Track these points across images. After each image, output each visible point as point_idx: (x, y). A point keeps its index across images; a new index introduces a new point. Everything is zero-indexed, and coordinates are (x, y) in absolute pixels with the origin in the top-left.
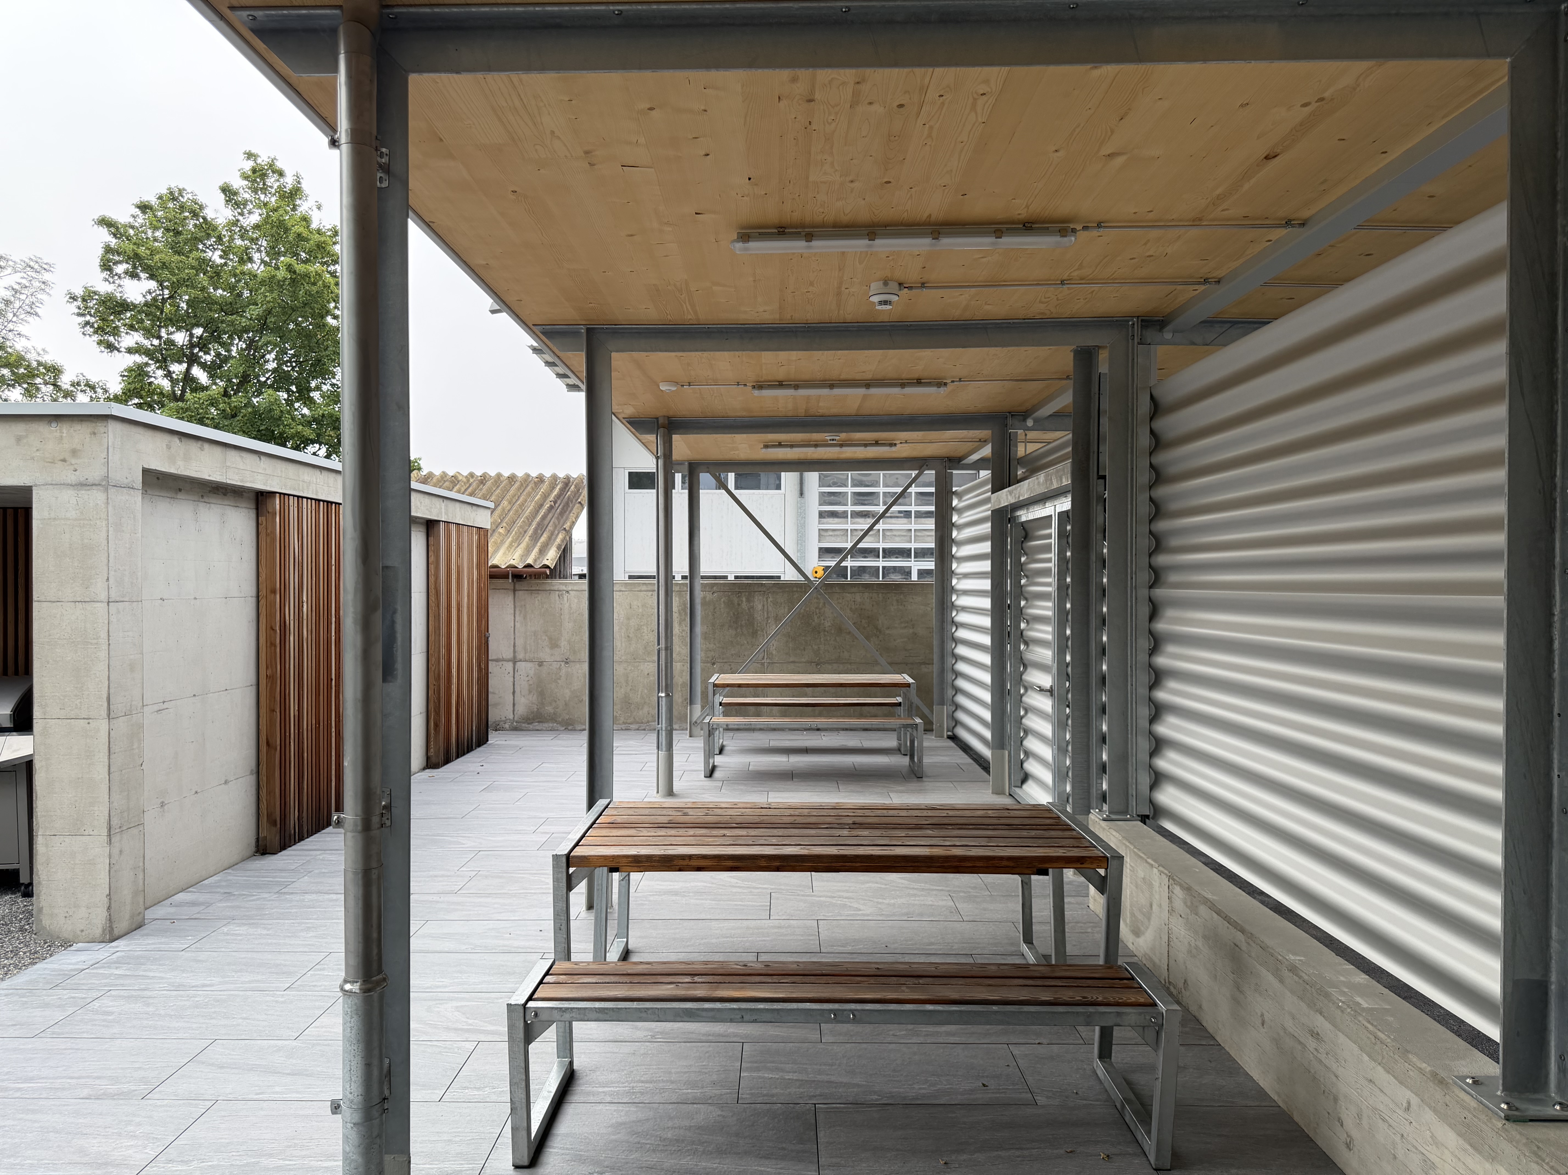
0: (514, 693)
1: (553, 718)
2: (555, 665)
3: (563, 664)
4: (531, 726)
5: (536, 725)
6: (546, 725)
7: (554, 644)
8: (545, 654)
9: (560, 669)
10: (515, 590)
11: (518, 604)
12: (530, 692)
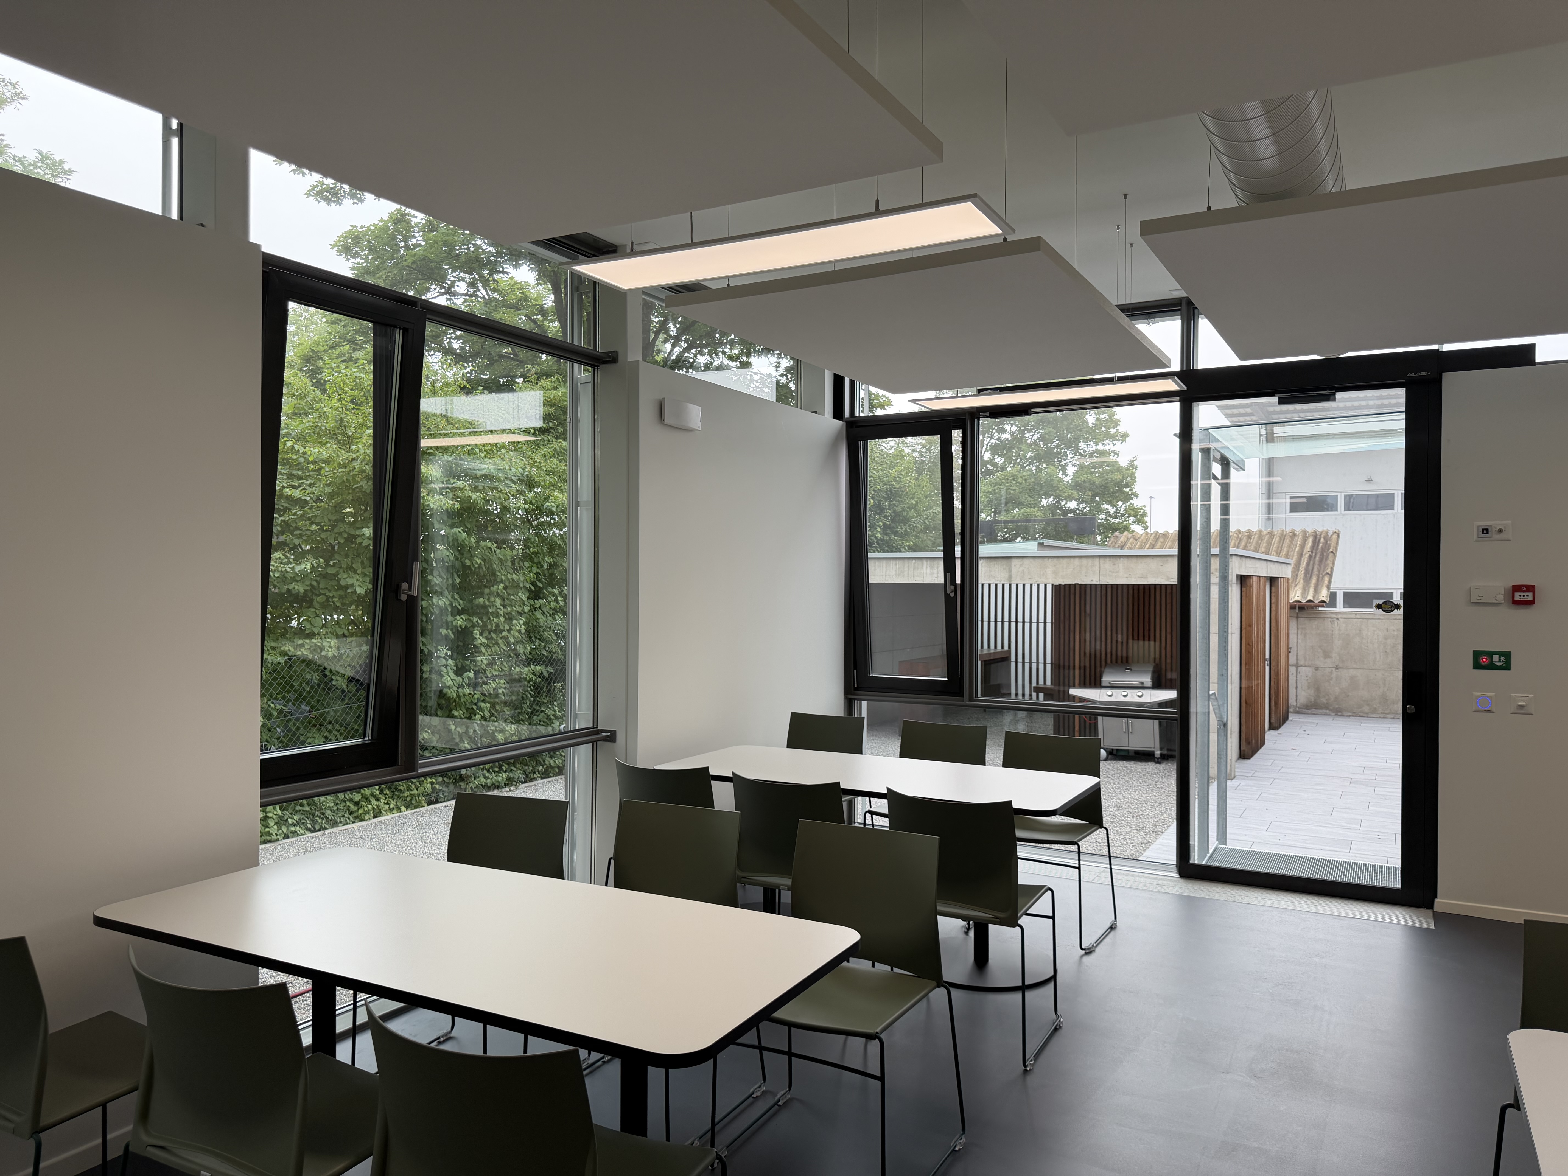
0: (1297, 688)
1: (1326, 707)
2: (1328, 670)
3: (1334, 669)
4: (1309, 711)
5: (1314, 711)
6: (1321, 711)
7: (1327, 655)
8: (1320, 662)
9: (1331, 673)
10: (1297, 617)
11: (1300, 626)
12: (1309, 688)
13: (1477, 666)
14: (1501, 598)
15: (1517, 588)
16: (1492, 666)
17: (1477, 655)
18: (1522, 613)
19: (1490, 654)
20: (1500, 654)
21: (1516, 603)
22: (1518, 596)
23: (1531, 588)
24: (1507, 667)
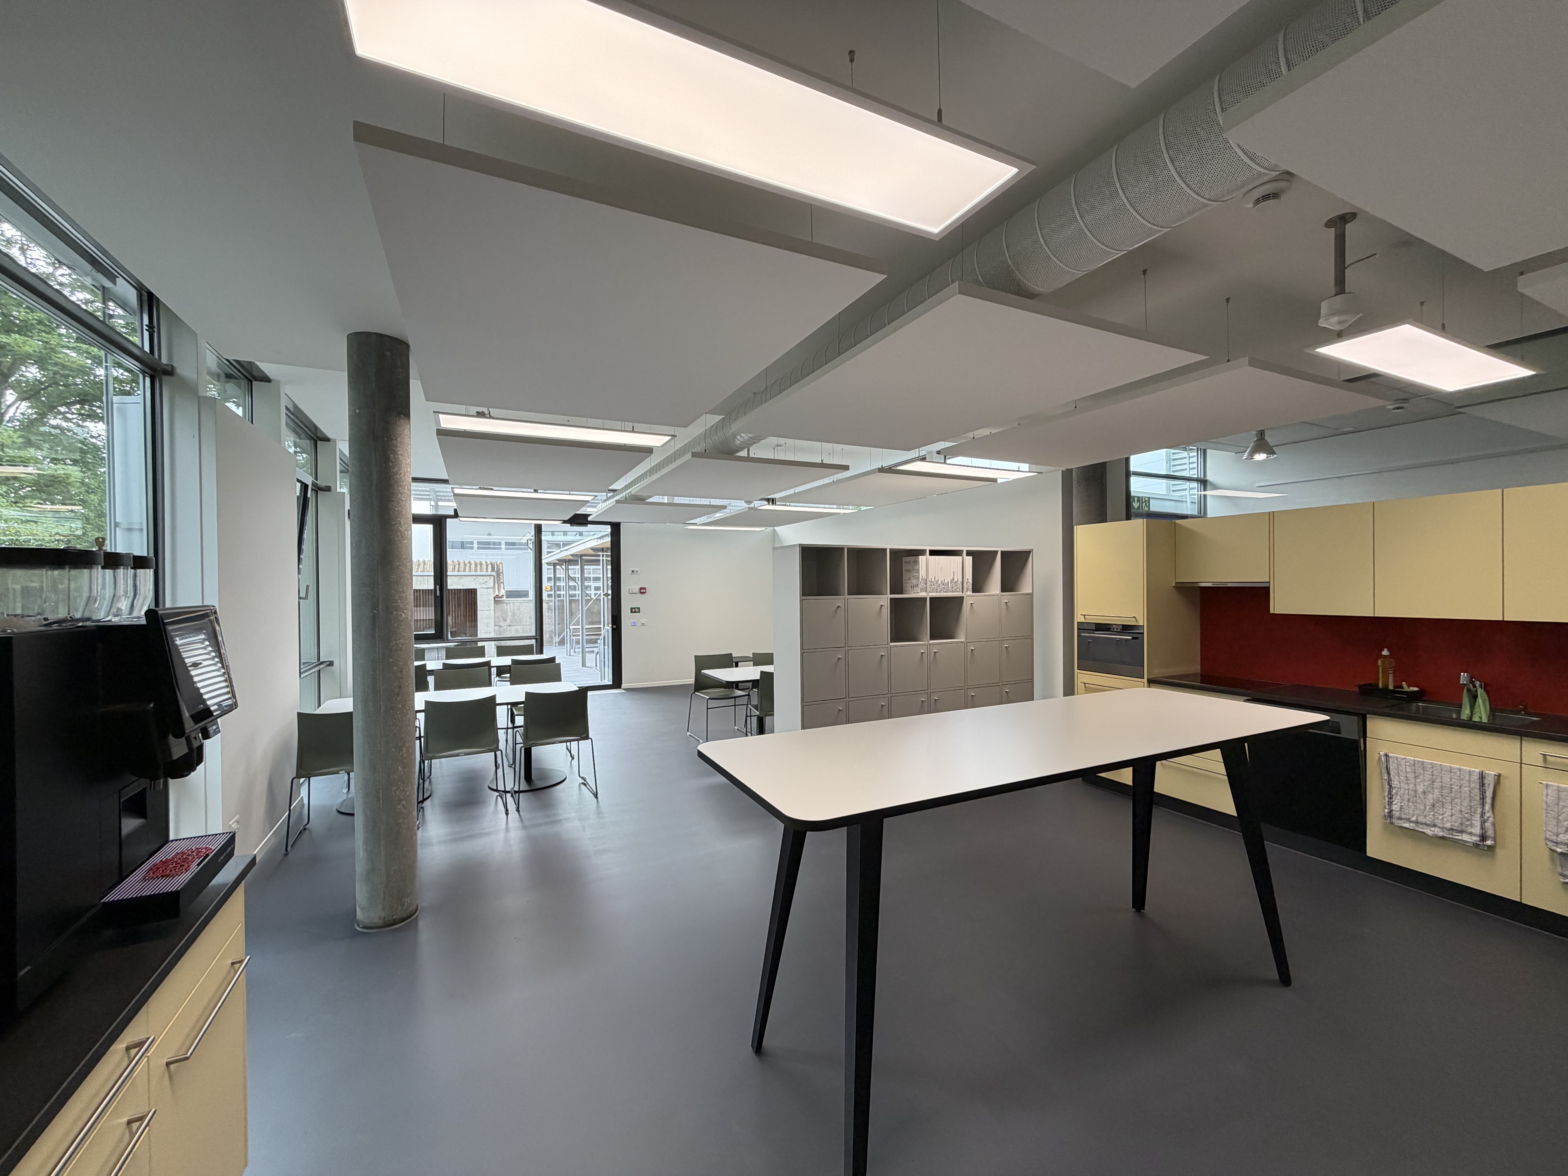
13: (632, 612)
14: (637, 592)
15: (641, 589)
16: (635, 612)
17: (632, 609)
18: (642, 595)
19: (635, 608)
20: (638, 608)
21: (641, 593)
22: (642, 591)
23: (645, 588)
24: (639, 612)
